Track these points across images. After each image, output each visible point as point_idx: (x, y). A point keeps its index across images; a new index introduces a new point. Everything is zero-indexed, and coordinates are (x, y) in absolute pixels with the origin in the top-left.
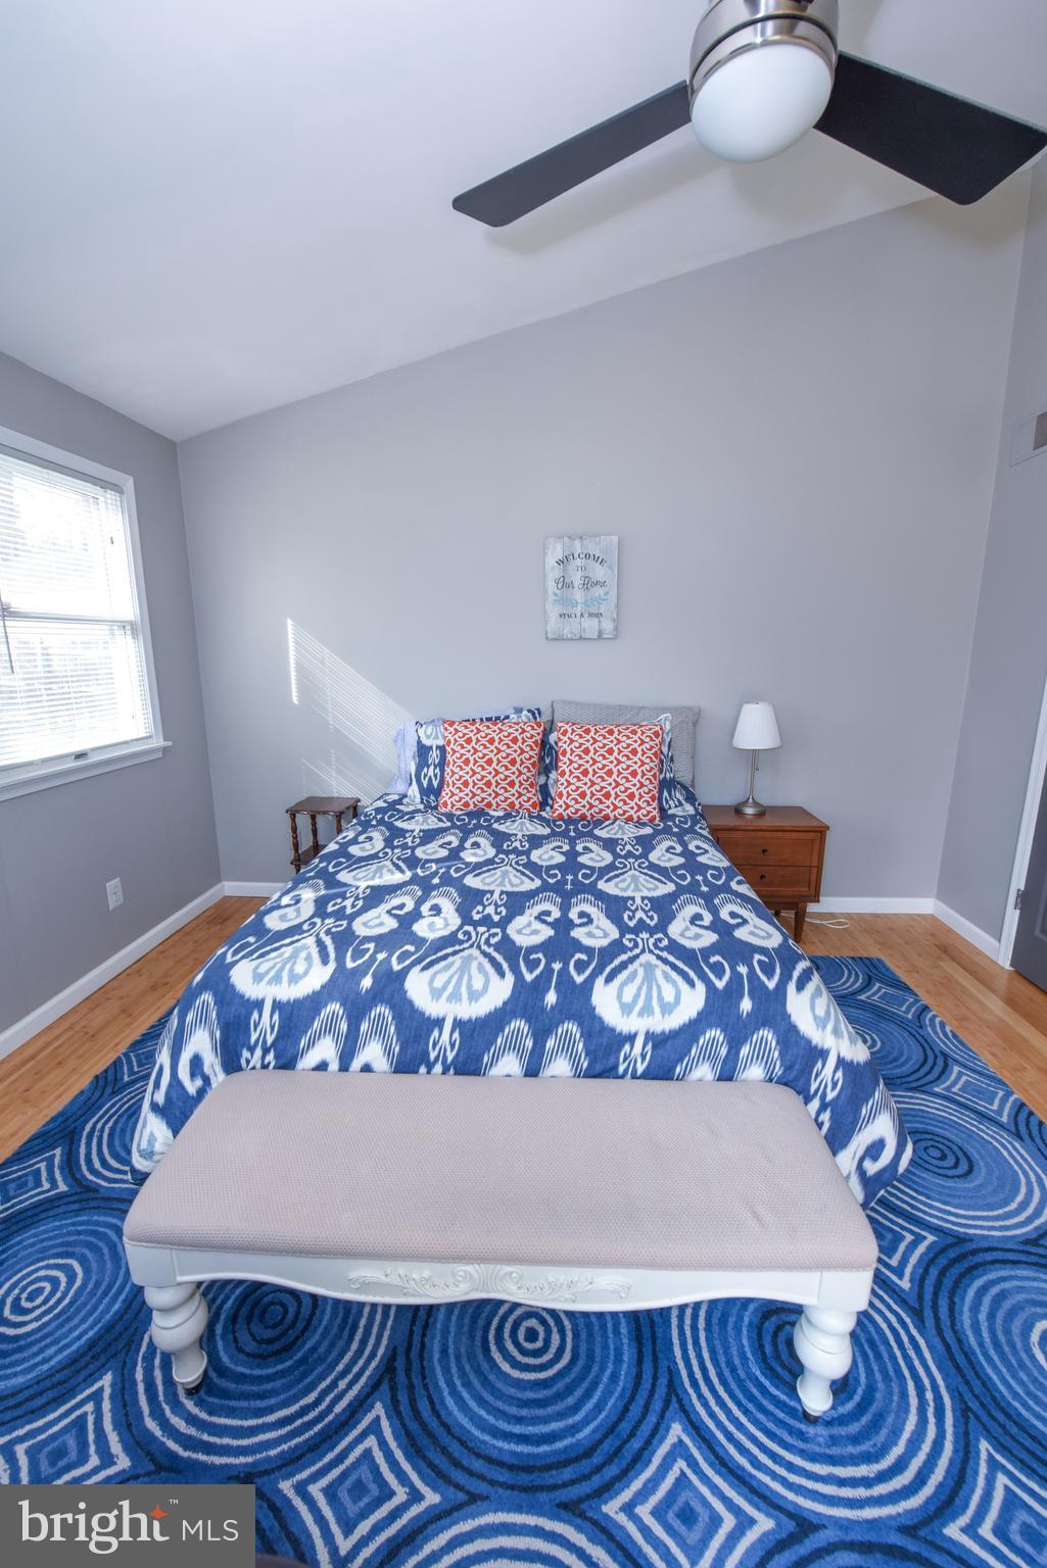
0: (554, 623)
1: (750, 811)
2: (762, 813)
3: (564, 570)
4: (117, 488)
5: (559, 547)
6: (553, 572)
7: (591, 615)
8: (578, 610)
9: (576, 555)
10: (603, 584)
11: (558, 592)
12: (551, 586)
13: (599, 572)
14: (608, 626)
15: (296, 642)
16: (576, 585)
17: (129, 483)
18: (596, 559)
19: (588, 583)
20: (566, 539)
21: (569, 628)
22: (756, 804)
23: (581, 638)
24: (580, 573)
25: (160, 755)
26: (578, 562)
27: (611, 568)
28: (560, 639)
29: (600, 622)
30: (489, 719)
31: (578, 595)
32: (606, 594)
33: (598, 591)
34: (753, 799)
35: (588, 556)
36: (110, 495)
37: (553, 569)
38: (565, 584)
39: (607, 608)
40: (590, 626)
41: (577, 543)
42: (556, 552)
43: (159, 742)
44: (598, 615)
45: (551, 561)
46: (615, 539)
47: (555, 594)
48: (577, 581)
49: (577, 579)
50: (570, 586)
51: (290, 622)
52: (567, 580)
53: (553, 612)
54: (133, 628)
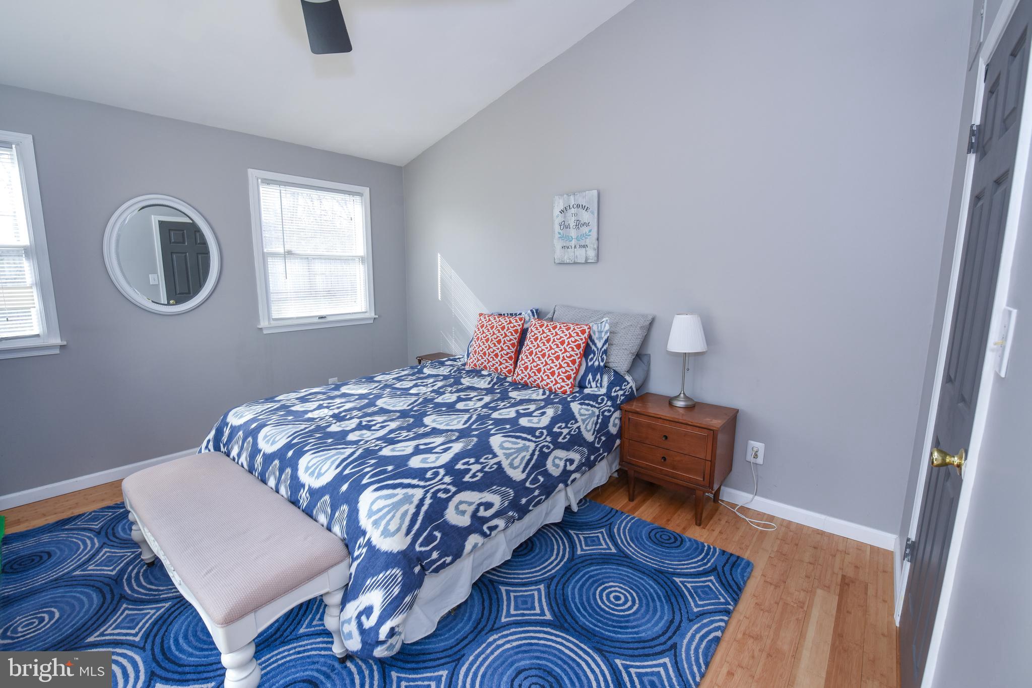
0: (559, 254)
1: (680, 404)
2: (693, 406)
3: (565, 217)
4: (360, 194)
5: (561, 201)
6: (558, 219)
7: (581, 246)
8: (573, 243)
9: (571, 206)
10: (588, 225)
11: (560, 231)
12: (557, 228)
13: (585, 217)
14: (591, 254)
15: (441, 266)
16: (571, 226)
17: (366, 191)
18: (583, 207)
19: (579, 225)
20: (565, 195)
21: (568, 256)
22: (687, 398)
23: (575, 263)
24: (573, 218)
25: (372, 321)
26: (573, 211)
27: (593, 213)
28: (562, 264)
29: (586, 251)
30: (511, 315)
31: (573, 233)
32: (590, 231)
33: (585, 230)
34: (684, 393)
35: (578, 206)
36: (358, 198)
37: (557, 216)
38: (565, 226)
39: (591, 241)
40: (581, 255)
41: (572, 197)
42: (559, 205)
43: (373, 315)
44: (585, 246)
45: (556, 212)
46: (595, 193)
47: (559, 233)
48: (572, 224)
49: (572, 222)
50: (568, 227)
51: (439, 255)
52: (566, 224)
53: (558, 245)
54: (362, 259)
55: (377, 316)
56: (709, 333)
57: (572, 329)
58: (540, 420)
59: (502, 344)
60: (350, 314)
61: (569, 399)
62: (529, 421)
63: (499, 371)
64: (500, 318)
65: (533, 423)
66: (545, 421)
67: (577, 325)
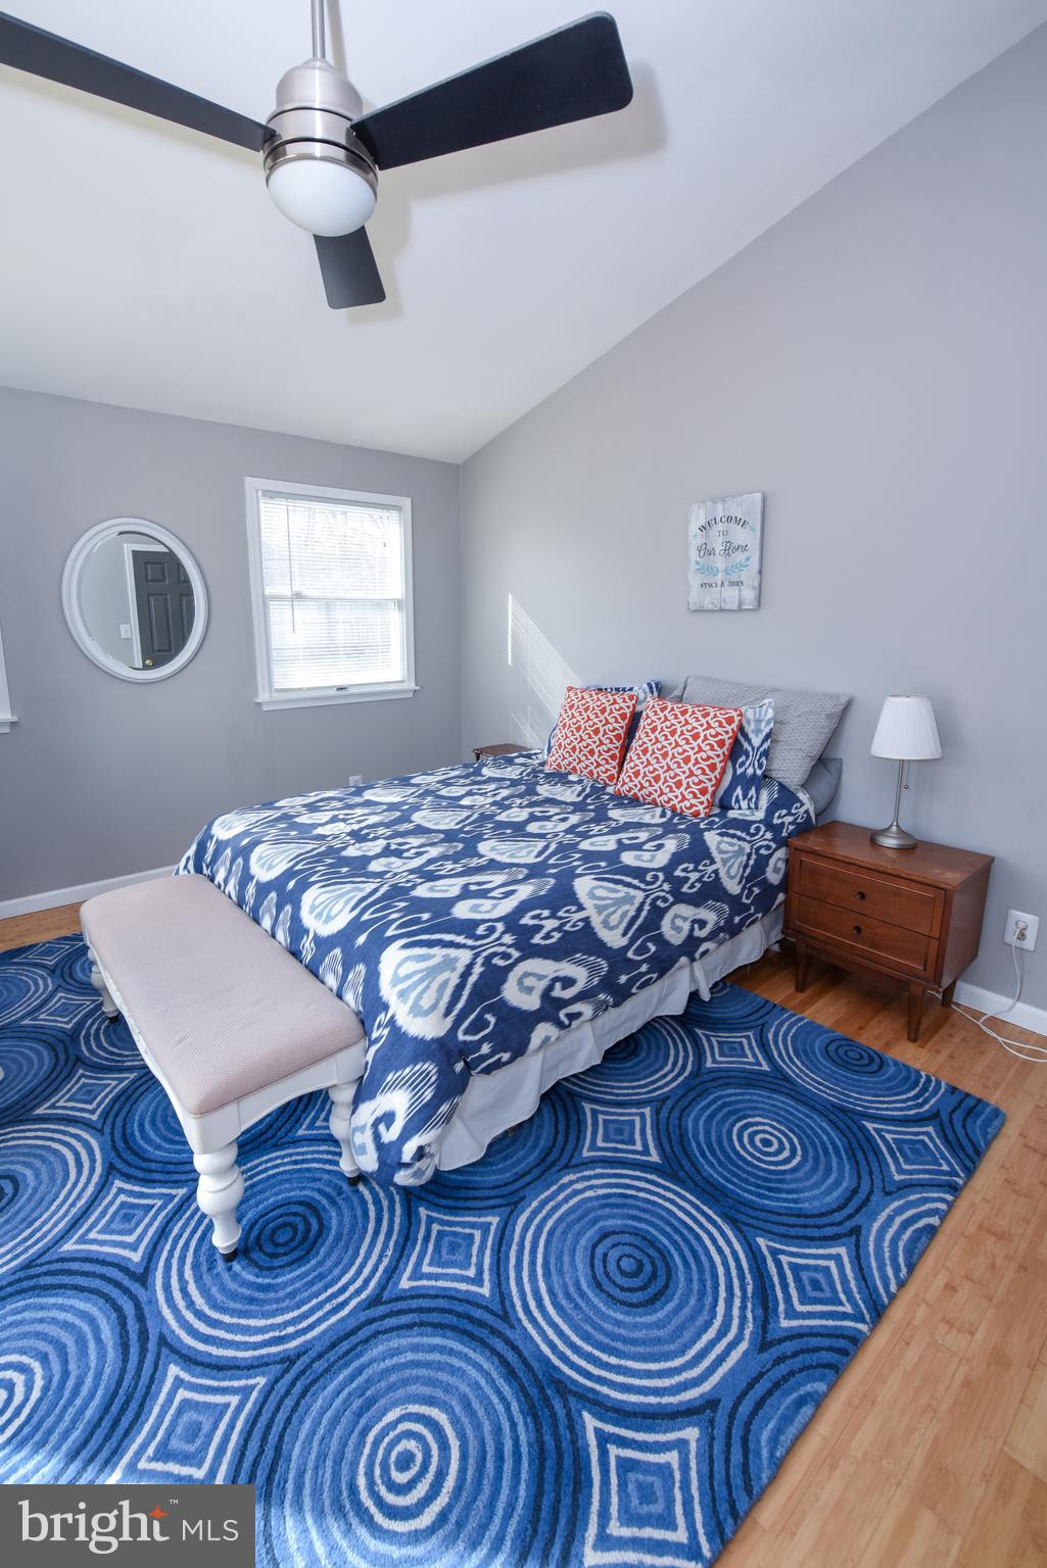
0: (695, 596)
1: (890, 842)
2: (912, 847)
3: (707, 537)
4: (398, 508)
5: (702, 512)
6: (695, 539)
7: (732, 584)
8: (719, 578)
9: (718, 520)
10: (744, 549)
11: (700, 560)
12: (694, 555)
13: (741, 536)
14: (749, 595)
15: (513, 614)
16: (717, 552)
17: (407, 503)
18: (738, 521)
19: (730, 549)
20: (709, 503)
21: (710, 599)
22: (902, 833)
23: (722, 610)
24: (721, 539)
25: (411, 695)
26: (721, 527)
27: (753, 530)
28: (700, 611)
29: (740, 591)
30: (617, 690)
31: (719, 562)
32: (748, 559)
33: (739, 557)
34: (897, 826)
35: (730, 519)
36: (394, 514)
37: (695, 536)
38: (707, 551)
39: (749, 576)
40: (731, 596)
41: (720, 506)
42: (699, 517)
43: (412, 686)
44: (738, 583)
45: (694, 529)
46: (758, 496)
47: (697, 563)
48: (719, 548)
49: (718, 545)
50: (711, 553)
51: (510, 597)
52: (709, 547)
53: (695, 581)
54: (399, 604)
55: (418, 688)
56: (946, 729)
57: (712, 715)
58: (653, 857)
59: (600, 735)
60: (379, 683)
61: (702, 826)
62: (637, 858)
63: (595, 775)
64: (599, 696)
65: (643, 861)
66: (662, 859)
67: (721, 709)
